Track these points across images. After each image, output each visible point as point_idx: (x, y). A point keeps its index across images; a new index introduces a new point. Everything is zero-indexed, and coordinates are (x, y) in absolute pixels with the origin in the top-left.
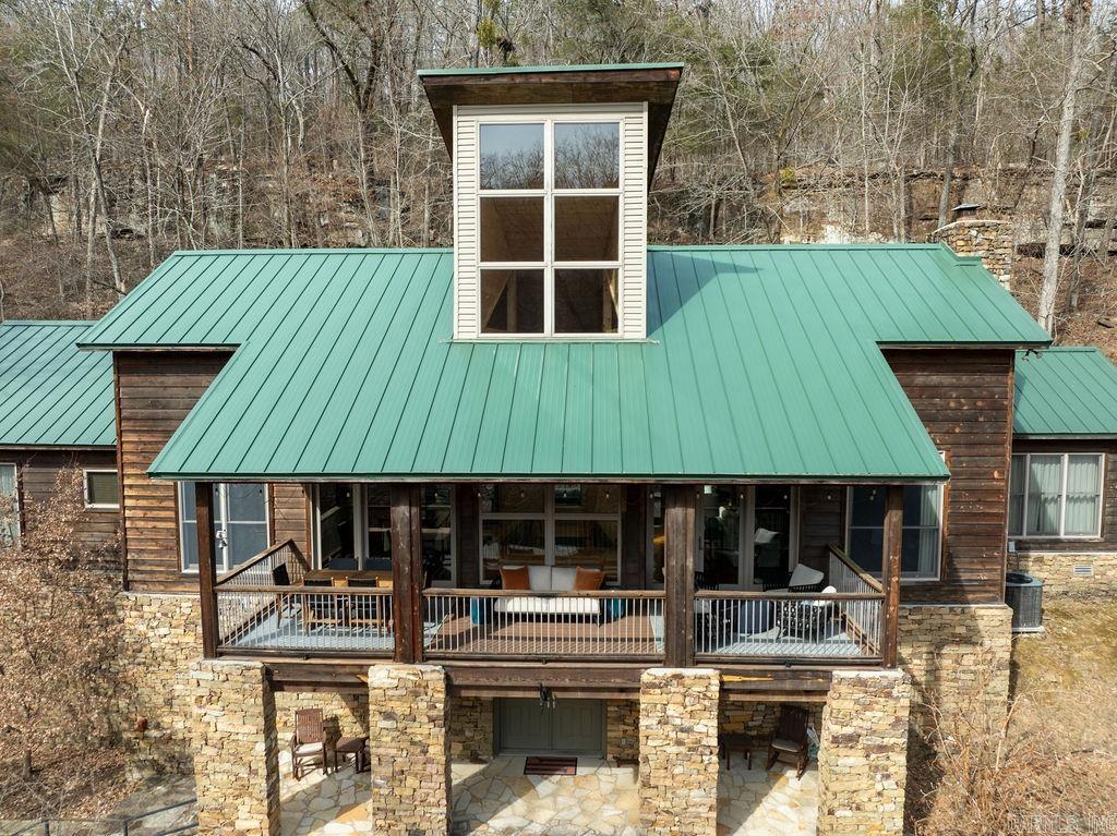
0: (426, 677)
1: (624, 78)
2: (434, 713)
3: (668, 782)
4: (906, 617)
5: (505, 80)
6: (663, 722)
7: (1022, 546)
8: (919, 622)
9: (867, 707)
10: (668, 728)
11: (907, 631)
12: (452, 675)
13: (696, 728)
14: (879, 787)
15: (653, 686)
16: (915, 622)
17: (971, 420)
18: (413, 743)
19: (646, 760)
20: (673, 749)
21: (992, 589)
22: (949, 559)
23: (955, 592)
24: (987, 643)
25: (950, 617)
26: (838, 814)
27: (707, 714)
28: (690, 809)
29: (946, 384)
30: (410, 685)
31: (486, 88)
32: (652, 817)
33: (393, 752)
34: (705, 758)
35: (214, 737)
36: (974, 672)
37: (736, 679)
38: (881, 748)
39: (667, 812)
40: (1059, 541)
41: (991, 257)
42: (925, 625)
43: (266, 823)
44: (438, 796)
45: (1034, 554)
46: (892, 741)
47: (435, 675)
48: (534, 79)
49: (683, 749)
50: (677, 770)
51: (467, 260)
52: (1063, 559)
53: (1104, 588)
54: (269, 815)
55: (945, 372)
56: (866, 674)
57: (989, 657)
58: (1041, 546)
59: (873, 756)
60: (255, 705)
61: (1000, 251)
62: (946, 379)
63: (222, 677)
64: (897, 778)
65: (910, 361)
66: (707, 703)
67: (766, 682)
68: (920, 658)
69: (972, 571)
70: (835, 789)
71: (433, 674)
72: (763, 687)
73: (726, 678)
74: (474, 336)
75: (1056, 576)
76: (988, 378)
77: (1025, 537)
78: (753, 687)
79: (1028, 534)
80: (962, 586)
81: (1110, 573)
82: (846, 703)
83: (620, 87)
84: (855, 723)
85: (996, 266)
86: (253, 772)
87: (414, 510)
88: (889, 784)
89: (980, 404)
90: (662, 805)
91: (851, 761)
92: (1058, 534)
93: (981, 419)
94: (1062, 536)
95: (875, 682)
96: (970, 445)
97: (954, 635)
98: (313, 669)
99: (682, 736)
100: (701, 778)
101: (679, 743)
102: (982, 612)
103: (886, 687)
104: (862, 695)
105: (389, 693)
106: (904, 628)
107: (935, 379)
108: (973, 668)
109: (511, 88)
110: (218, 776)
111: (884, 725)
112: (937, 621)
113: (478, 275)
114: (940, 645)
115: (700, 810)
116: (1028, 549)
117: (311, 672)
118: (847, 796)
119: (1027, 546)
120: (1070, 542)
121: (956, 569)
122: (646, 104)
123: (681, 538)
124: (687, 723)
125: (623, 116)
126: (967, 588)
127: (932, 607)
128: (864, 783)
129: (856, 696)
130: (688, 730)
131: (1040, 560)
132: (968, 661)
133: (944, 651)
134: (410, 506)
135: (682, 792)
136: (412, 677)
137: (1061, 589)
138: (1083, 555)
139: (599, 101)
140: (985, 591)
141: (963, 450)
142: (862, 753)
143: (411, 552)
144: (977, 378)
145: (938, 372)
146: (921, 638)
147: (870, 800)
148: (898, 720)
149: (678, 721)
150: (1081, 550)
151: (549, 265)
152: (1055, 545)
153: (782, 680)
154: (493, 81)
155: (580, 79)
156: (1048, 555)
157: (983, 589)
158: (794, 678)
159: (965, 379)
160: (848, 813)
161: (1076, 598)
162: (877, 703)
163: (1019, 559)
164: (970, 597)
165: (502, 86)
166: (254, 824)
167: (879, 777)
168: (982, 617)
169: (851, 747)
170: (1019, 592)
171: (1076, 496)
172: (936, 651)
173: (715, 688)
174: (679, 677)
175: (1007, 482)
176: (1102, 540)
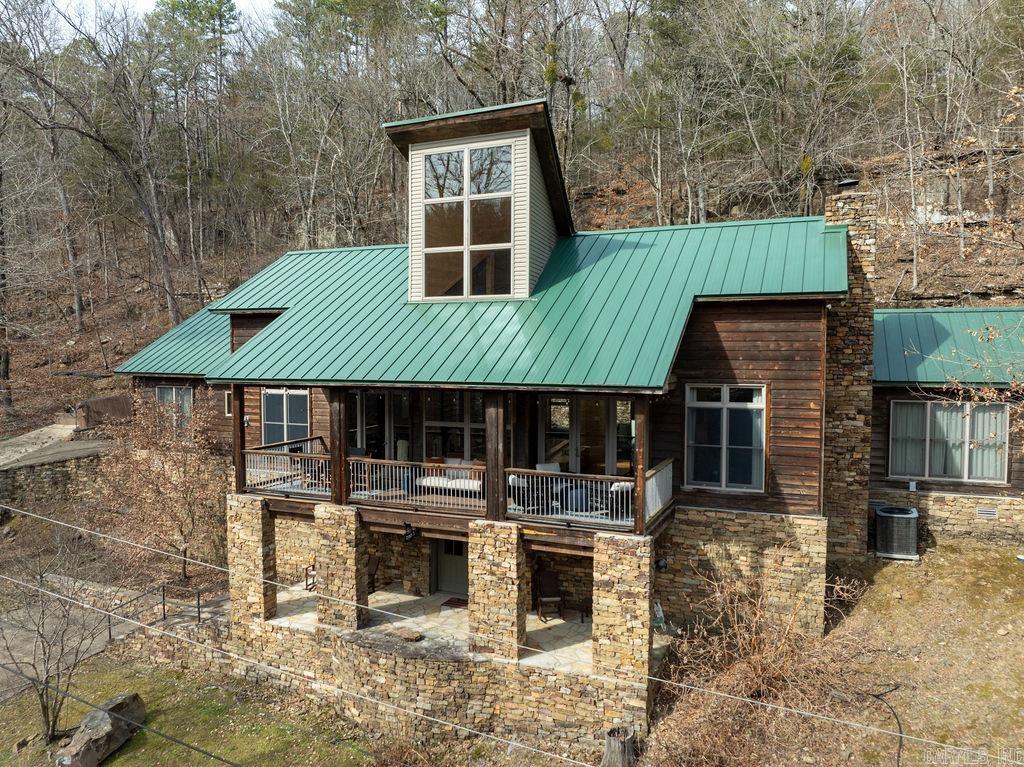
0: (346, 513)
1: (507, 114)
2: (349, 537)
3: (486, 601)
4: (733, 520)
5: (433, 124)
6: (482, 557)
7: (924, 487)
8: (745, 526)
9: (619, 561)
10: (485, 562)
11: (735, 532)
12: (363, 514)
13: (504, 564)
14: (629, 625)
15: (475, 531)
16: (741, 525)
17: (789, 359)
18: (338, 556)
19: (473, 584)
20: (488, 578)
21: (811, 503)
22: (771, 476)
23: (779, 503)
24: (804, 548)
25: (771, 523)
26: (601, 641)
27: (509, 554)
28: (501, 623)
29: (766, 329)
30: (337, 517)
31: (424, 131)
32: (476, 625)
33: (327, 560)
34: (509, 587)
35: (238, 541)
36: (795, 573)
37: (532, 532)
38: (629, 594)
39: (485, 623)
40: (961, 485)
41: (858, 224)
42: (750, 529)
43: (262, 601)
44: (352, 594)
45: (934, 494)
46: (637, 590)
47: (350, 512)
48: (451, 122)
49: (494, 578)
50: (492, 593)
51: (416, 248)
52: (966, 501)
53: (1009, 531)
54: (265, 595)
55: (765, 320)
56: (618, 537)
57: (807, 561)
58: (942, 487)
59: (624, 600)
60: (258, 523)
61: (865, 219)
62: (767, 326)
63: (242, 505)
64: (641, 619)
65: (736, 311)
66: (509, 546)
67: (552, 537)
68: (746, 556)
69: (793, 486)
70: (598, 622)
71: (349, 512)
72: (549, 540)
73: (526, 531)
74: (420, 299)
75: (957, 516)
76: (803, 324)
77: (927, 478)
78: (543, 539)
79: (930, 476)
80: (784, 499)
81: (1017, 518)
82: (603, 556)
83: (507, 121)
84: (609, 572)
85: (862, 232)
86: (256, 566)
87: (342, 405)
88: (637, 623)
89: (797, 345)
90: (482, 617)
91: (608, 601)
92: (962, 477)
93: (797, 358)
94: (965, 479)
95: (625, 542)
96: (788, 379)
97: (774, 539)
98: (291, 504)
99: (494, 568)
100: (506, 600)
101: (492, 573)
102: (799, 522)
103: (631, 548)
104: (614, 552)
105: (326, 521)
106: (732, 529)
107: (756, 326)
108: (793, 569)
109: (439, 129)
110: (240, 567)
111: (630, 576)
112: (759, 525)
113: (423, 257)
114: (763, 547)
115: (507, 624)
116: (930, 490)
117: (291, 507)
118: (605, 628)
119: (930, 486)
120: (974, 485)
121: (778, 484)
122: (528, 130)
123: (494, 429)
124: (497, 560)
125: (514, 140)
126: (788, 501)
127: (755, 514)
128: (618, 620)
129: (609, 552)
130: (498, 565)
131: (941, 500)
132: (788, 563)
133: (765, 552)
134: (340, 403)
135: (494, 609)
136: (338, 513)
137: (963, 529)
138: (986, 499)
139: (497, 131)
140: (803, 505)
141: (782, 385)
142: (616, 596)
143: (340, 432)
144: (792, 325)
145: (760, 319)
146: (746, 539)
147: (622, 634)
148: (641, 574)
149: (491, 558)
150: (987, 493)
151: (467, 248)
152: (958, 487)
153: (563, 536)
154: (426, 126)
155: (479, 118)
156: (949, 496)
157: (803, 502)
158: (571, 535)
159: (782, 325)
160: (607, 642)
161: (979, 538)
162: (625, 559)
163: (920, 498)
164: (792, 508)
165: (433, 128)
166: (256, 600)
167: (628, 616)
168: (800, 526)
169: (608, 591)
170: (893, 522)
171: (985, 443)
172: (759, 552)
173: (514, 536)
174: (492, 526)
175: (822, 412)
176: (1009, 485)
